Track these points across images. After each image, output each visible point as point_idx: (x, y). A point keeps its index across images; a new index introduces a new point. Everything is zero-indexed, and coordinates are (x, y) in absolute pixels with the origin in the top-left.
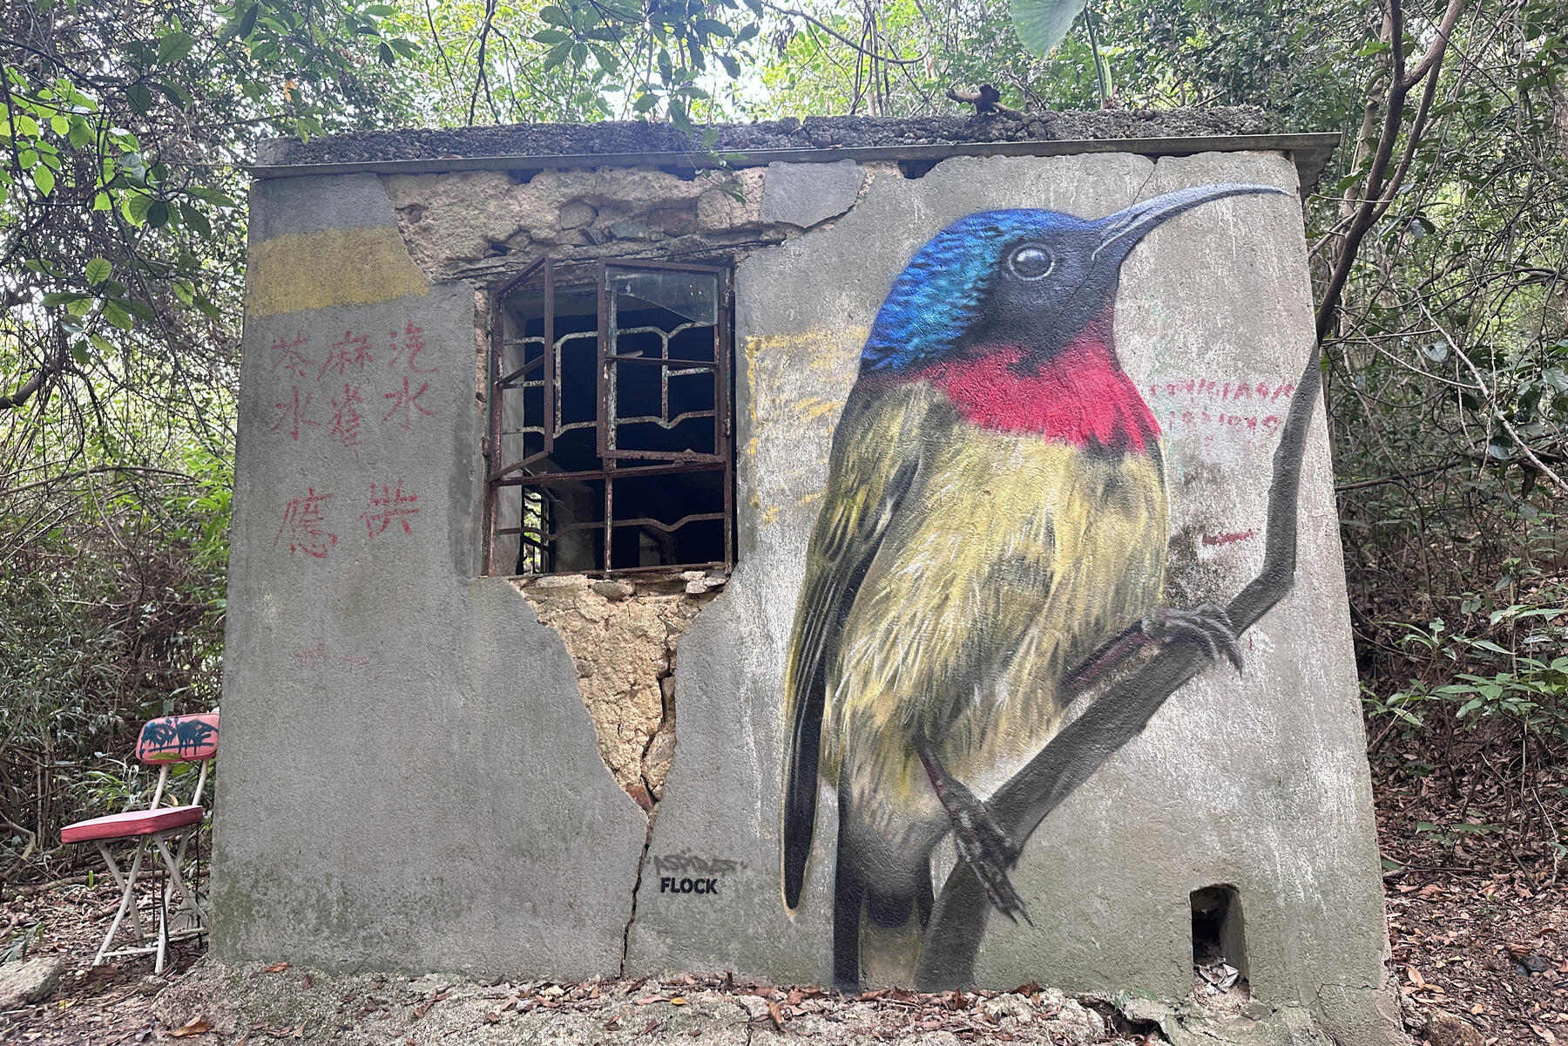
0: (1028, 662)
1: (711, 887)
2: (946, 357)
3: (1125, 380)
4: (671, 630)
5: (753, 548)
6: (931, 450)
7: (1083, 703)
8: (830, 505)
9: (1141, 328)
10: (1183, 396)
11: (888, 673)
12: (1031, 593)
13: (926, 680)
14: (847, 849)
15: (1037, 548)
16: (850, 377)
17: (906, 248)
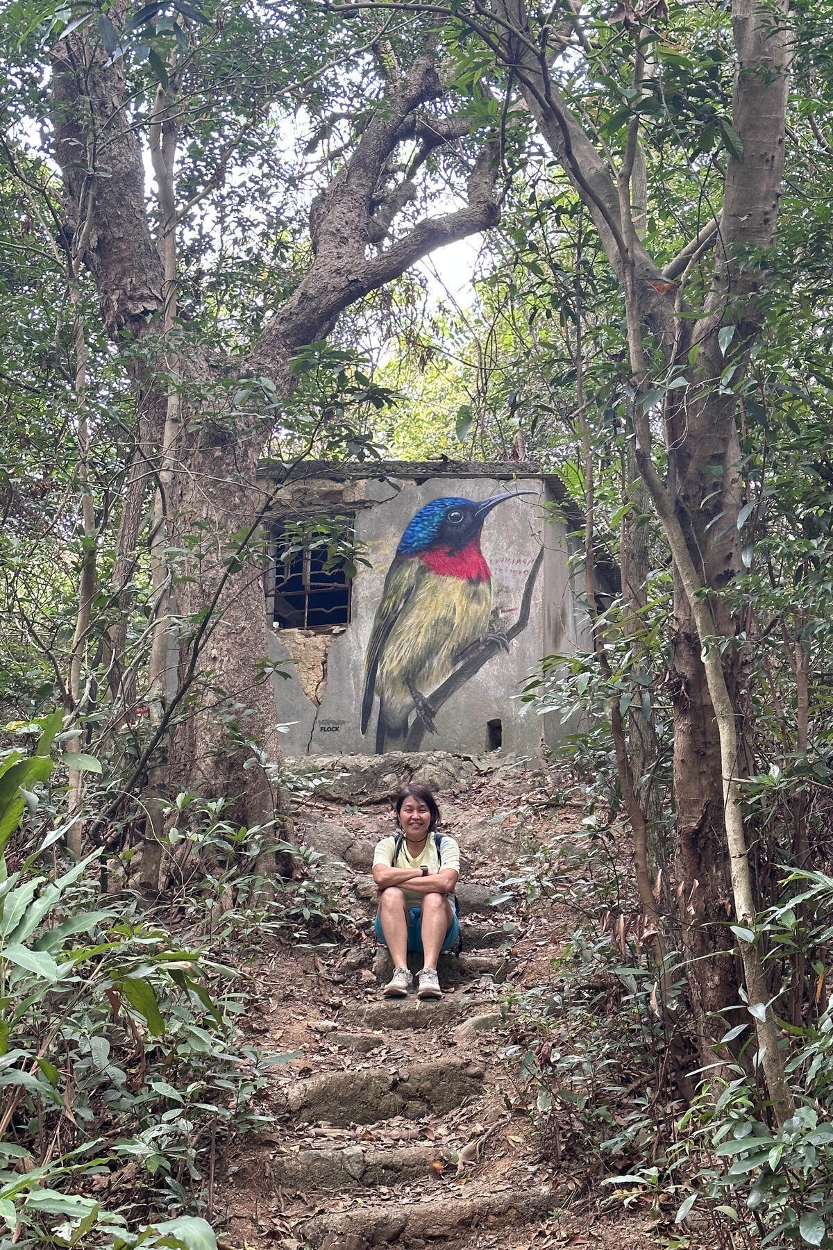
0: (444, 653)
1: (337, 729)
2: (426, 550)
3: (482, 558)
4: (327, 647)
5: (356, 617)
6: (418, 582)
7: (460, 664)
8: (383, 601)
9: (489, 540)
10: (500, 564)
11: (399, 658)
12: (447, 630)
13: (411, 660)
14: (382, 715)
15: (450, 615)
16: (392, 556)
17: (414, 511)
